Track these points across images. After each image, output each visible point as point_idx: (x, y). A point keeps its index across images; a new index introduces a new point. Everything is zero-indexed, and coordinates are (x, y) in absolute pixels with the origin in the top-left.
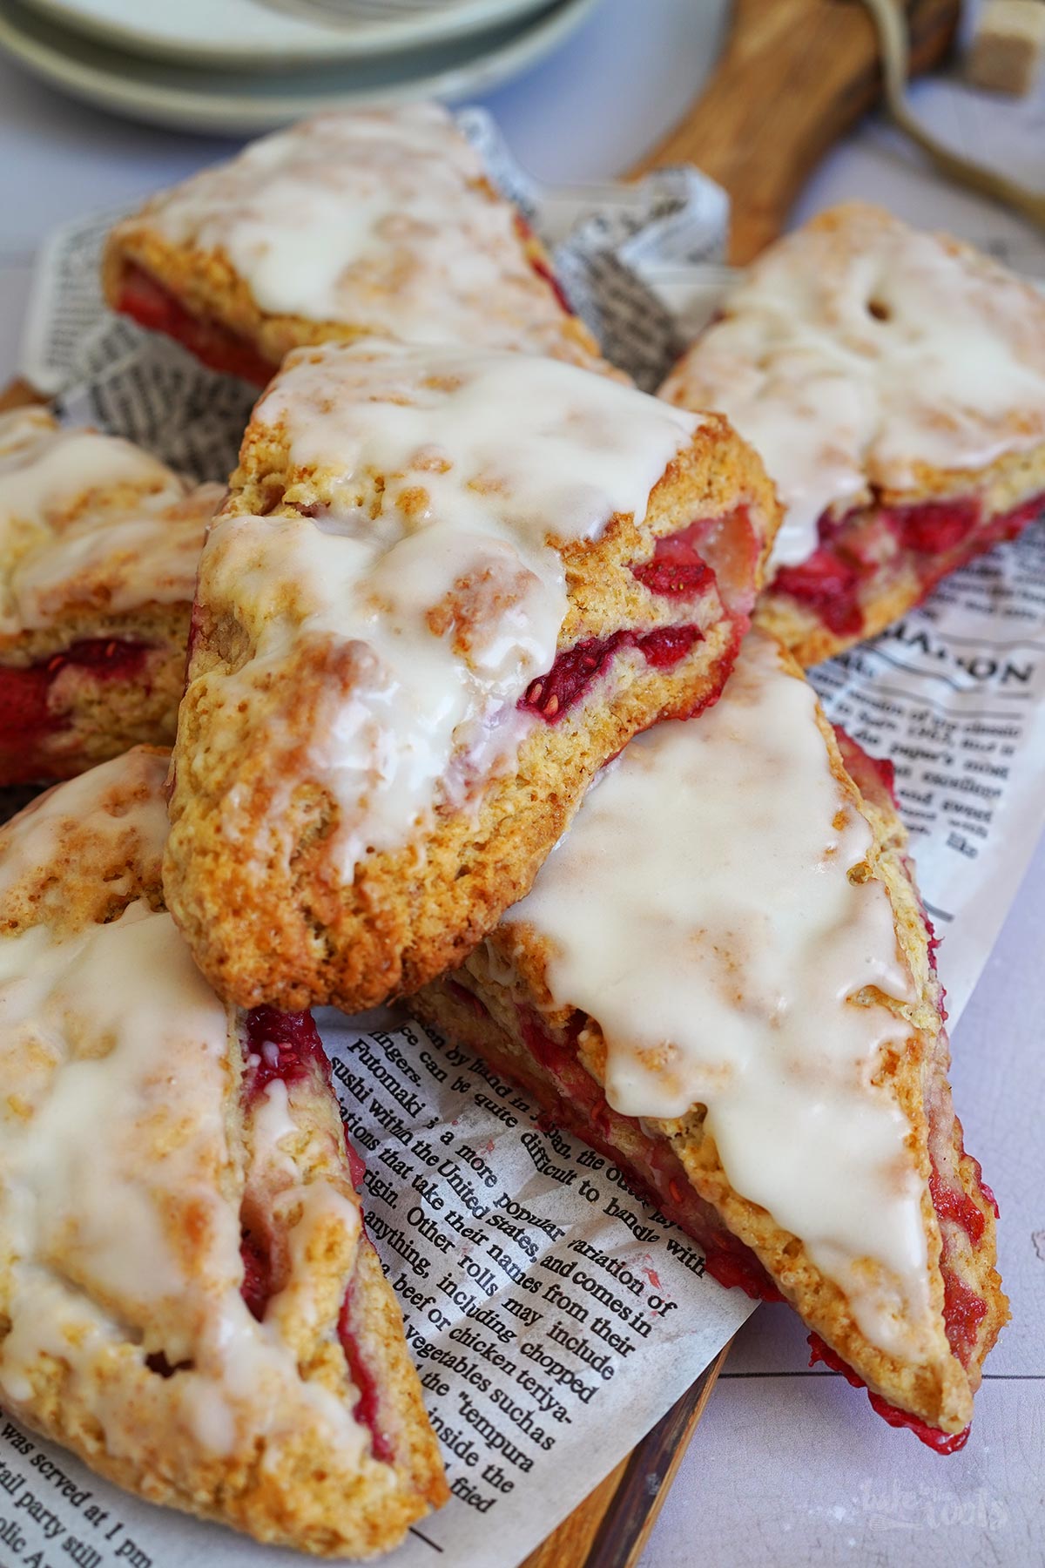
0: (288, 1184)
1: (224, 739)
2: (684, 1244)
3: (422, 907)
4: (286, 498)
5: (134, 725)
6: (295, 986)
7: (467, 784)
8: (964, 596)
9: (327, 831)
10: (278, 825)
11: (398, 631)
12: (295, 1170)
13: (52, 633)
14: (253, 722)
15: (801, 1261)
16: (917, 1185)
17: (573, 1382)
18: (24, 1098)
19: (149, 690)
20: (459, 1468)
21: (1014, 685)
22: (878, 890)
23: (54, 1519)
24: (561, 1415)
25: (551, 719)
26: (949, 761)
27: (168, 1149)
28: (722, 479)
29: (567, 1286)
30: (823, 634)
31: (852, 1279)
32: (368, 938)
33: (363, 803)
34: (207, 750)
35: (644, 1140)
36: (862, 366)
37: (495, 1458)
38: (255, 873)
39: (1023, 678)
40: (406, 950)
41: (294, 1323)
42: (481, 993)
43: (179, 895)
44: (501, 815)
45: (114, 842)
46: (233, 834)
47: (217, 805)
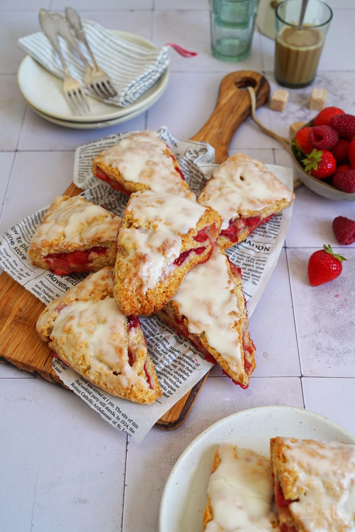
0: (135, 345)
1: (124, 270)
2: (202, 354)
3: (157, 298)
4: (133, 225)
5: (104, 262)
6: (136, 312)
7: (165, 277)
8: (258, 233)
9: (141, 286)
10: (133, 285)
11: (153, 251)
12: (136, 342)
13: (89, 245)
14: (129, 268)
15: (220, 357)
16: (240, 345)
17: (182, 377)
18: (91, 330)
19: (107, 256)
20: (164, 391)
21: (266, 251)
22: (235, 295)
23: (98, 399)
24: (180, 383)
25: (179, 265)
26: (253, 267)
27: (116, 339)
28: (210, 219)
29: (182, 361)
30: (230, 242)
31: (228, 360)
32: (148, 304)
33: (147, 281)
34: (121, 272)
35: (195, 337)
36: (239, 190)
37: (170, 389)
38: (130, 293)
39: (268, 250)
40: (155, 306)
41: (137, 367)
42: (167, 311)
43: (117, 297)
44: (170, 282)
45: (103, 285)
46: (126, 287)
47: (123, 282)
